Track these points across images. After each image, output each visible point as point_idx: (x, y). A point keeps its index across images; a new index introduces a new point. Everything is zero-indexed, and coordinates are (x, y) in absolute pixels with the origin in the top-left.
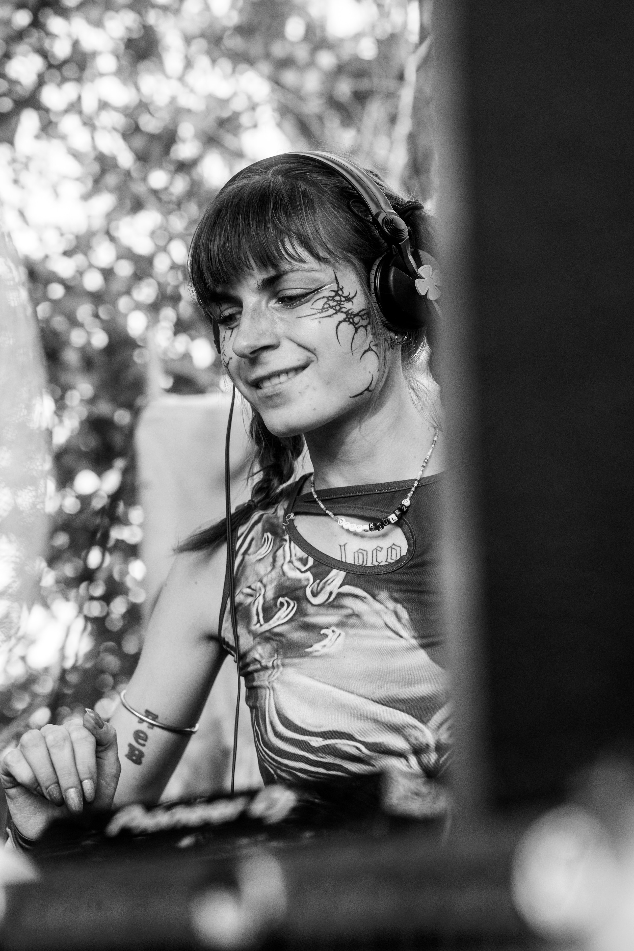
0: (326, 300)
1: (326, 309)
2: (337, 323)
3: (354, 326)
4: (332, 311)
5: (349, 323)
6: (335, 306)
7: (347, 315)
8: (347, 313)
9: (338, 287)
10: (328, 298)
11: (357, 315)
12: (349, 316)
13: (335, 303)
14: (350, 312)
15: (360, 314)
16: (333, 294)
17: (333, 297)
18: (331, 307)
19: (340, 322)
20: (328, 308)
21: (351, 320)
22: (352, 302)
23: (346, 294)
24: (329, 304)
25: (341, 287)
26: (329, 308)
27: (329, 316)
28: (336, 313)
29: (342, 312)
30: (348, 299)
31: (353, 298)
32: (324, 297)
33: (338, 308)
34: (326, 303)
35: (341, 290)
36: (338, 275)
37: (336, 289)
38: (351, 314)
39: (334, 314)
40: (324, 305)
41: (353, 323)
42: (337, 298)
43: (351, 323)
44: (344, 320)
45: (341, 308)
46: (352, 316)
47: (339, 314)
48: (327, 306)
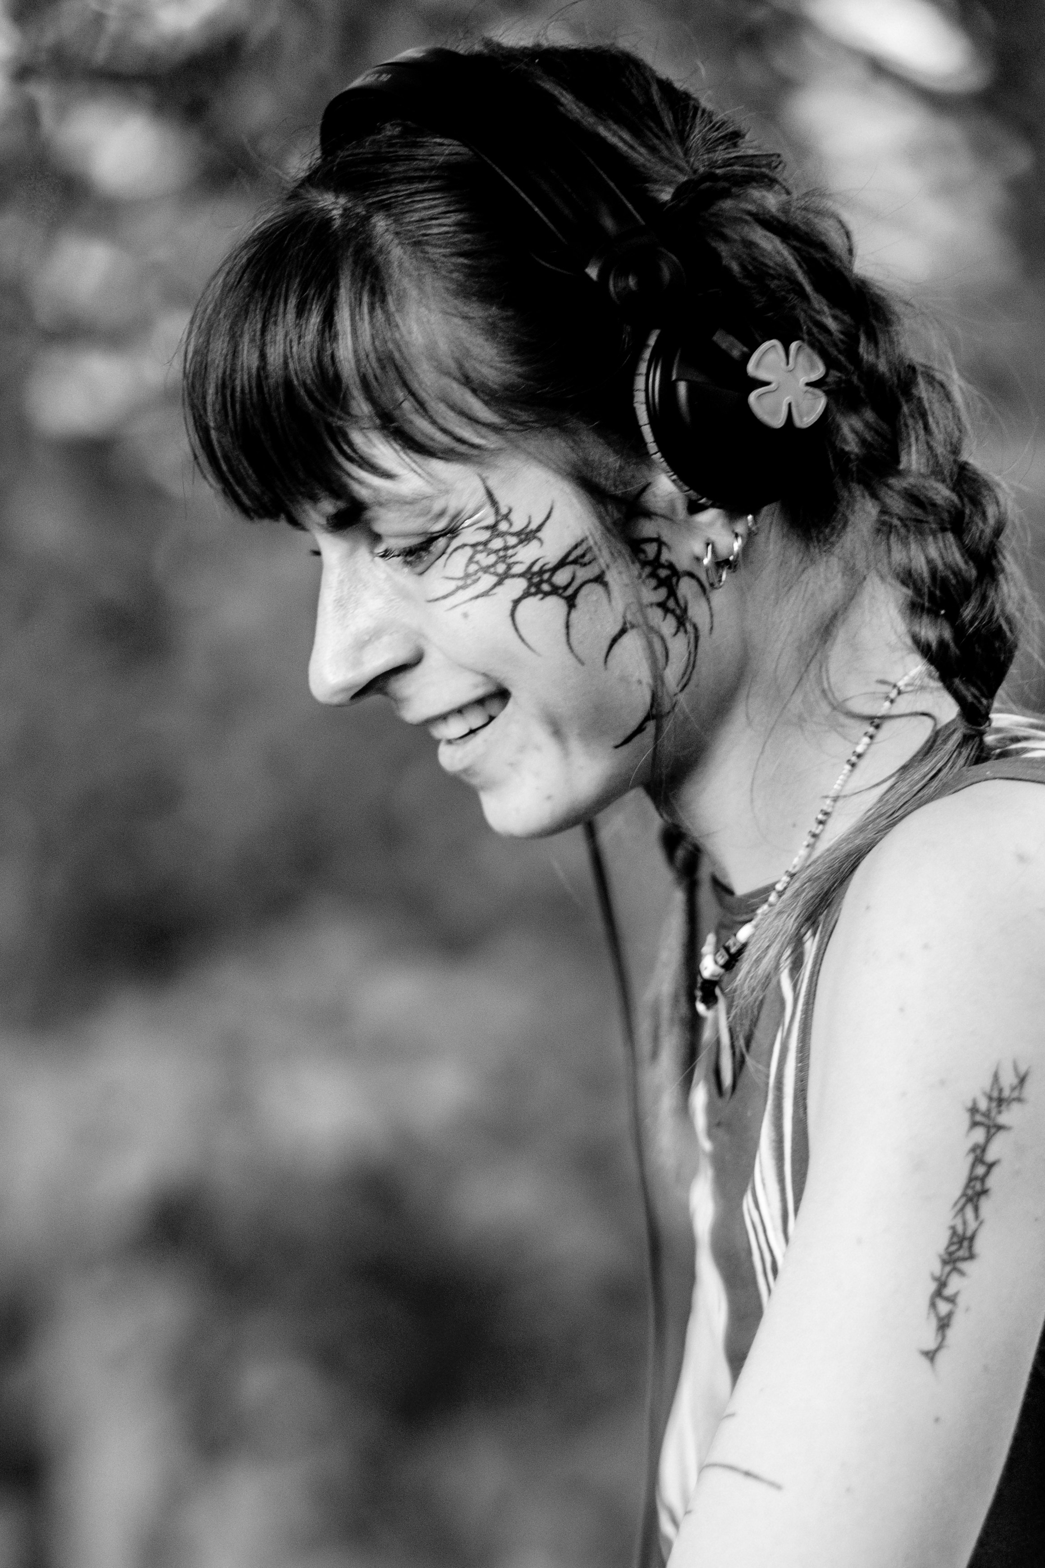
0: (468, 551)
1: (474, 578)
2: (510, 605)
3: (560, 595)
4: (488, 580)
5: (540, 596)
6: (494, 565)
7: (530, 580)
8: (527, 574)
9: (497, 512)
10: (474, 546)
11: (562, 563)
12: (536, 580)
13: (493, 558)
14: (536, 568)
15: (571, 558)
16: (485, 535)
17: (485, 543)
18: (486, 570)
19: (516, 602)
20: (476, 572)
21: (546, 587)
22: (540, 539)
23: (517, 526)
24: (477, 563)
25: (504, 510)
26: (480, 574)
27: (485, 594)
28: (499, 583)
29: (514, 576)
30: (527, 536)
31: (539, 528)
32: (464, 545)
33: (501, 568)
34: (471, 560)
35: (506, 517)
36: (492, 483)
37: (491, 520)
38: (541, 572)
39: (495, 586)
40: (467, 566)
41: (555, 590)
42: (497, 544)
43: (546, 594)
44: (527, 593)
45: (509, 567)
46: (546, 576)
47: (508, 582)
48: (473, 568)
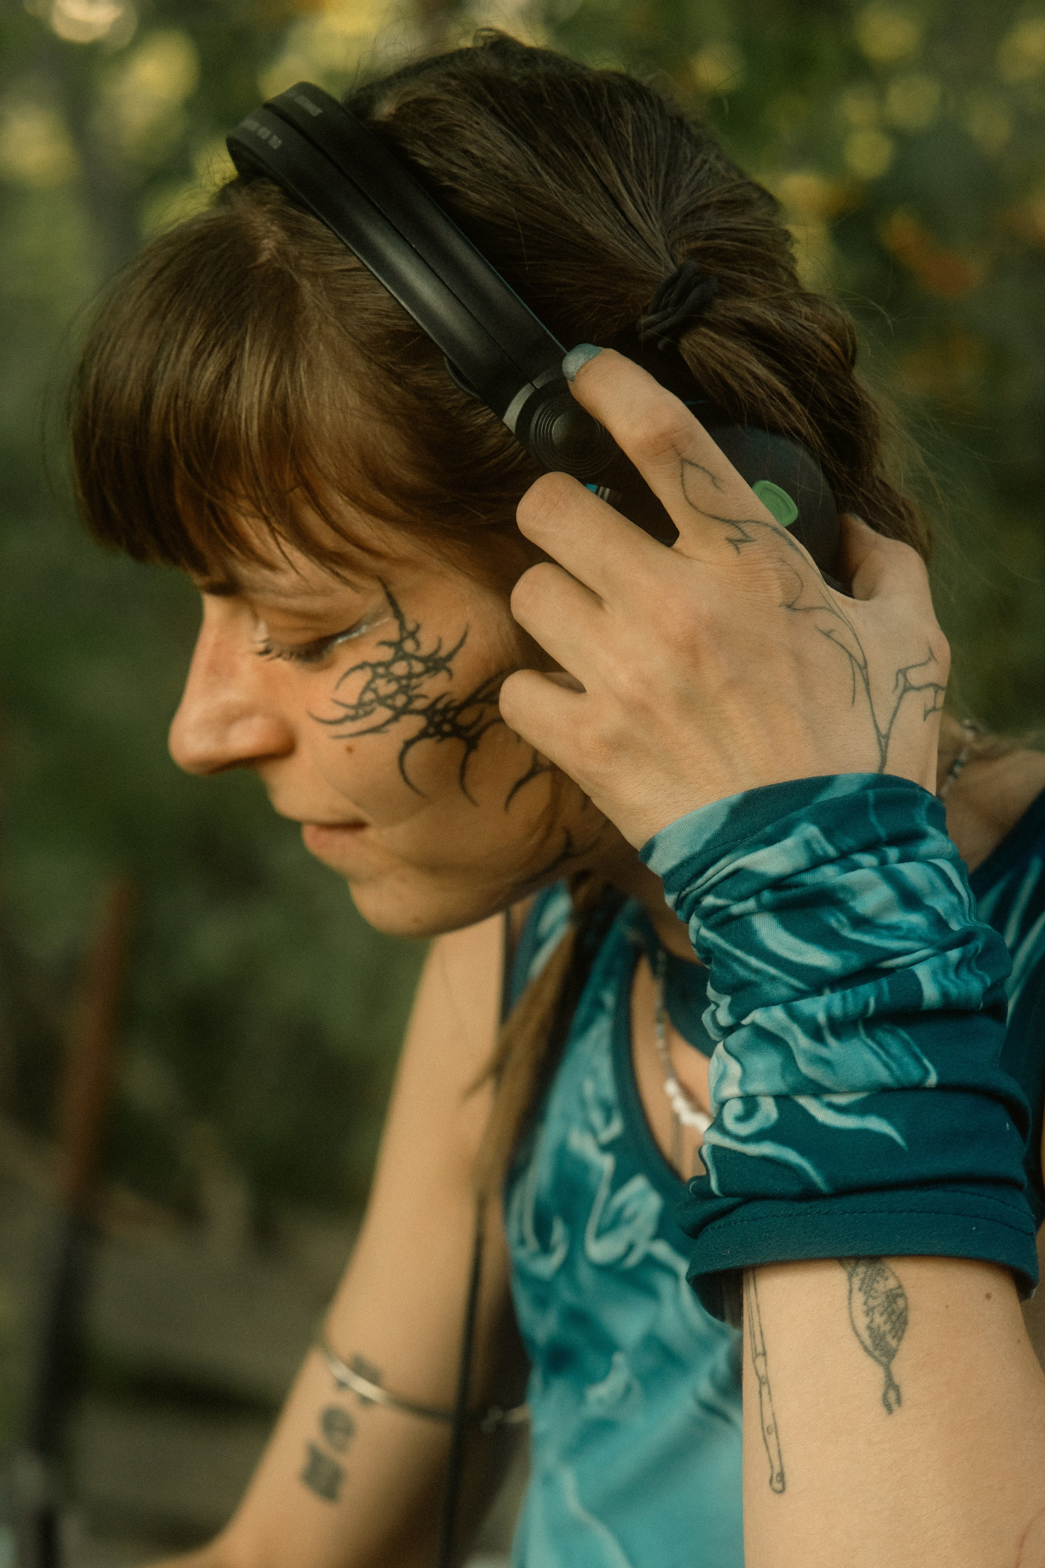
0: (367, 674)
1: (368, 708)
2: (399, 745)
3: (461, 736)
4: (382, 713)
5: (439, 738)
6: (392, 696)
7: (430, 718)
8: (429, 711)
9: (402, 626)
10: (372, 667)
11: (470, 701)
12: (438, 718)
13: (392, 687)
14: (439, 705)
15: (480, 696)
16: (387, 654)
17: (387, 665)
18: (382, 701)
19: (409, 744)
20: (372, 701)
21: (447, 728)
22: (448, 670)
23: (426, 649)
24: (375, 691)
25: (410, 628)
26: (375, 705)
27: (378, 729)
28: (395, 719)
29: (413, 712)
30: (435, 664)
31: (450, 656)
32: (361, 664)
33: (400, 700)
34: (368, 685)
35: (413, 635)
36: (398, 589)
37: (394, 635)
38: (445, 709)
39: (388, 722)
40: (364, 692)
41: (456, 732)
42: (400, 668)
43: (446, 737)
44: (423, 735)
45: (410, 700)
47: (405, 719)
48: (369, 696)
